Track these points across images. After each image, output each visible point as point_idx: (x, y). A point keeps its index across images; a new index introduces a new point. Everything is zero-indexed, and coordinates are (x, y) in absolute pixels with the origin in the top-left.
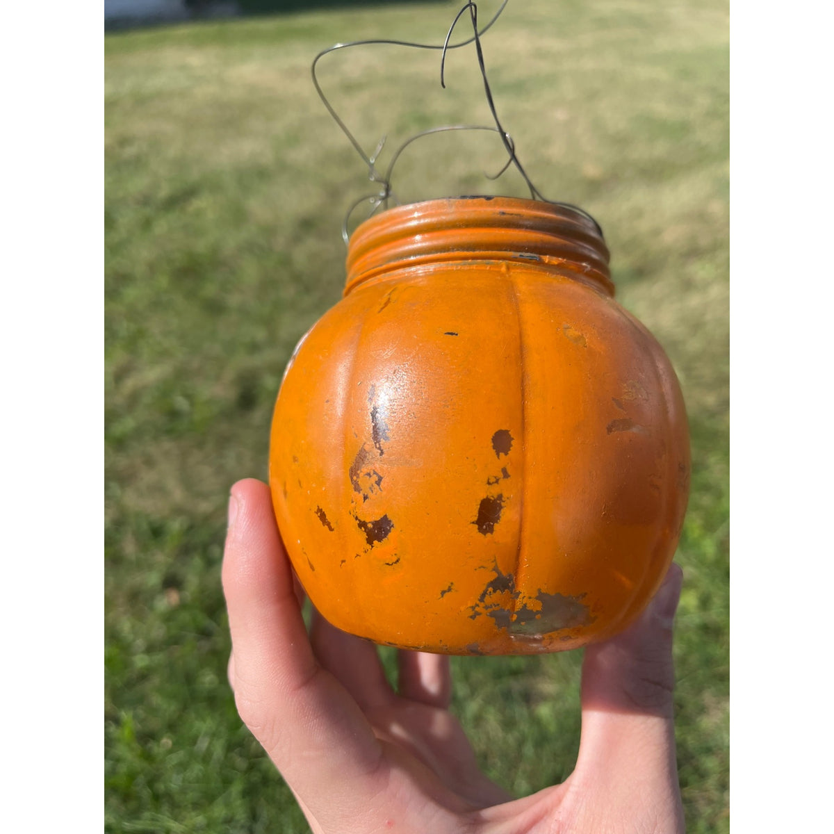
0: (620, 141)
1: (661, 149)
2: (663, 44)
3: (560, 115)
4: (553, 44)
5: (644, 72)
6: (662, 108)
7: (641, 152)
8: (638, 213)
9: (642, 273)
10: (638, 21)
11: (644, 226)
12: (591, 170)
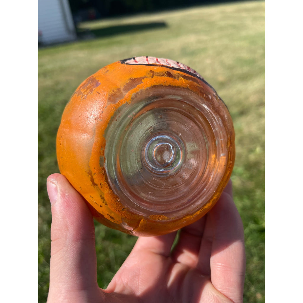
0: (230, 68)
1: (246, 69)
2: (244, 33)
3: (208, 61)
4: (204, 38)
5: (238, 44)
6: (245, 55)
7: (239, 71)
8: (240, 92)
9: (243, 113)
10: (234, 27)
11: (242, 96)
12: (221, 78)
